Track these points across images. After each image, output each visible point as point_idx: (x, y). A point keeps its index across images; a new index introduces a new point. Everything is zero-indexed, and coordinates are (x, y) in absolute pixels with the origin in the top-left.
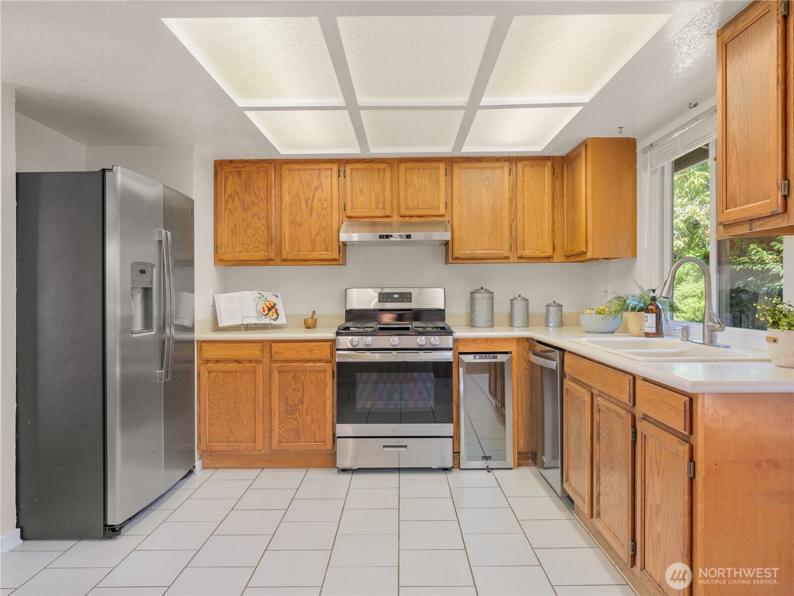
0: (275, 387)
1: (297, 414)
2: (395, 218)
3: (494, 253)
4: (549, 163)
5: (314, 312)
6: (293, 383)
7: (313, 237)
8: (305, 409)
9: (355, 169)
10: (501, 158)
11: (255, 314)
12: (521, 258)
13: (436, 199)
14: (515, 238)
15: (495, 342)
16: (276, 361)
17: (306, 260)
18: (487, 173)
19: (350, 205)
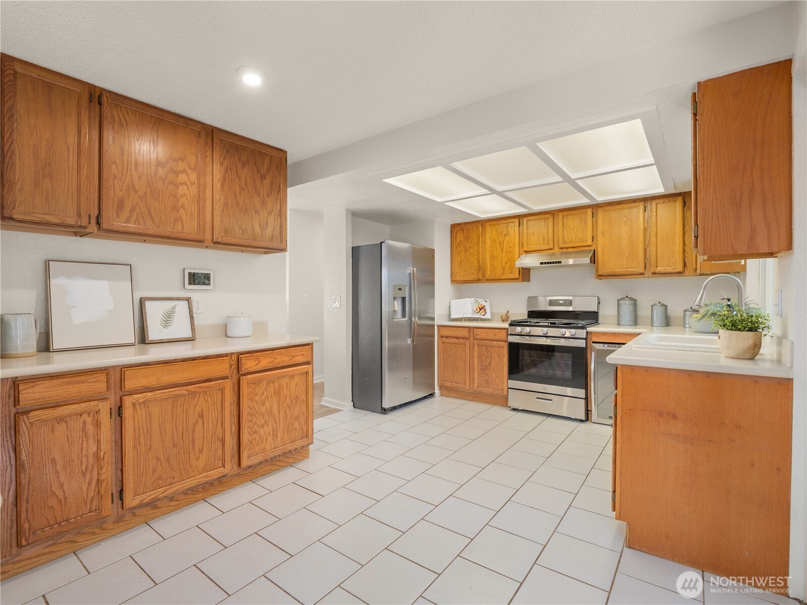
0: (476, 355)
1: (488, 372)
2: (556, 250)
3: (631, 271)
4: (680, 198)
5: (508, 311)
6: (485, 353)
7: (503, 265)
8: (492, 369)
9: (530, 220)
10: (638, 199)
11: (471, 312)
12: (654, 273)
13: (585, 234)
14: (649, 259)
15: (621, 336)
16: (477, 339)
17: (500, 280)
18: (626, 212)
19: (526, 244)
